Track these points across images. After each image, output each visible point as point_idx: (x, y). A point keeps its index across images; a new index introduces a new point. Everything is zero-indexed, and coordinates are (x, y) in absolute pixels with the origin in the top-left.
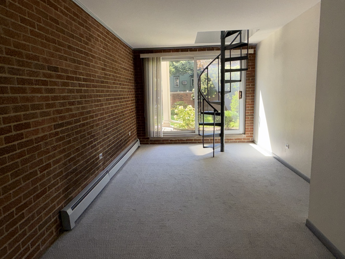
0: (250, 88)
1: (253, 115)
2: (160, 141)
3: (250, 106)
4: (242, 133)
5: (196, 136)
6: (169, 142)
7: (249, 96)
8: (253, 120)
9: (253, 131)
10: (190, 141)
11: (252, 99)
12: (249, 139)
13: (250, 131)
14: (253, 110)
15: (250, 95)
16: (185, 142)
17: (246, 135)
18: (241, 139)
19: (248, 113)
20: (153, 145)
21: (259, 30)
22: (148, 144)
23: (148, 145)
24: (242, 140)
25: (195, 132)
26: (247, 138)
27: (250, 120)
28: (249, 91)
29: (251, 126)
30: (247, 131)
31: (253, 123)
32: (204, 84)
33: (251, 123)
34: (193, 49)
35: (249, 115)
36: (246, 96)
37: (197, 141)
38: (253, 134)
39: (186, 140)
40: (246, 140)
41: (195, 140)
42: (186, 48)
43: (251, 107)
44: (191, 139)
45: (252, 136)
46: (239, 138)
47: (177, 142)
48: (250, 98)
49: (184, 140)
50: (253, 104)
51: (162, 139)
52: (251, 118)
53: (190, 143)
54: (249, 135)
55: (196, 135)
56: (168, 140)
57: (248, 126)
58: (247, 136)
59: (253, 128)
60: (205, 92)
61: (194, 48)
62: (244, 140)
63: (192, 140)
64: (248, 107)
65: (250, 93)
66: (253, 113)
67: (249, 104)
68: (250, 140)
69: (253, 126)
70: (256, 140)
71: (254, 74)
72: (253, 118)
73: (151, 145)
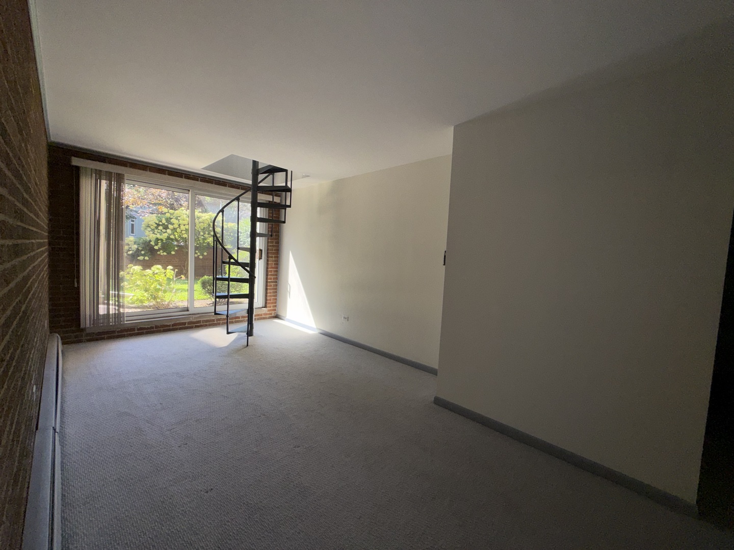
0: (273, 246)
1: (276, 282)
2: (114, 332)
3: (273, 270)
4: (261, 306)
5: (193, 316)
6: (136, 332)
7: (272, 257)
8: (276, 289)
9: (276, 303)
10: (181, 326)
11: (275, 261)
12: (271, 314)
13: (272, 303)
14: (276, 275)
15: (274, 256)
16: (171, 328)
17: (268, 309)
18: (261, 315)
19: (271, 279)
20: (92, 343)
21: (309, 176)
22: (80, 341)
23: (81, 345)
24: (263, 316)
25: (188, 310)
26: (269, 312)
27: (273, 289)
28: (272, 250)
29: (274, 296)
30: (269, 303)
31: (276, 292)
32: (156, 233)
33: (274, 292)
34: (191, 176)
35: (272, 282)
36: (268, 257)
37: (194, 325)
38: (276, 306)
39: (173, 325)
40: (268, 316)
41: (190, 323)
42: (179, 171)
43: (275, 271)
44: (182, 322)
45: (275, 310)
46: (259, 313)
47: (155, 329)
48: (274, 259)
49: (169, 326)
50: (277, 268)
51: (118, 328)
52: (274, 286)
53: (181, 329)
54: (272, 308)
55: (190, 315)
56: (133, 329)
57: (270, 296)
58: (269, 311)
59: (276, 299)
60: (156, 245)
61: (194, 175)
62: (265, 316)
63: (185, 324)
64: (271, 271)
65: (274, 253)
66: (277, 278)
67: (272, 268)
68: (273, 315)
69: (276, 296)
70: (281, 313)
71: (279, 229)
72: (276, 285)
73: (88, 344)
